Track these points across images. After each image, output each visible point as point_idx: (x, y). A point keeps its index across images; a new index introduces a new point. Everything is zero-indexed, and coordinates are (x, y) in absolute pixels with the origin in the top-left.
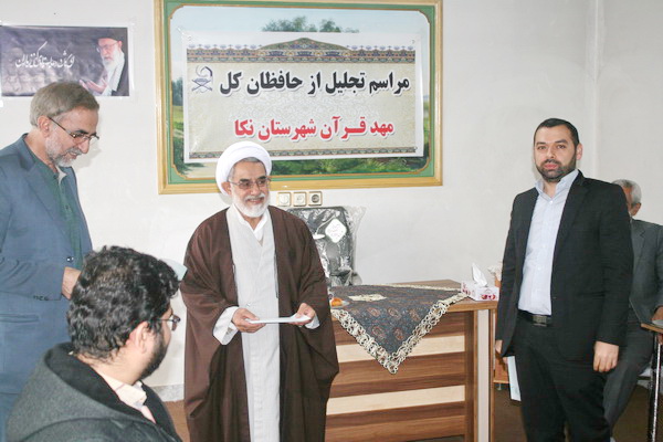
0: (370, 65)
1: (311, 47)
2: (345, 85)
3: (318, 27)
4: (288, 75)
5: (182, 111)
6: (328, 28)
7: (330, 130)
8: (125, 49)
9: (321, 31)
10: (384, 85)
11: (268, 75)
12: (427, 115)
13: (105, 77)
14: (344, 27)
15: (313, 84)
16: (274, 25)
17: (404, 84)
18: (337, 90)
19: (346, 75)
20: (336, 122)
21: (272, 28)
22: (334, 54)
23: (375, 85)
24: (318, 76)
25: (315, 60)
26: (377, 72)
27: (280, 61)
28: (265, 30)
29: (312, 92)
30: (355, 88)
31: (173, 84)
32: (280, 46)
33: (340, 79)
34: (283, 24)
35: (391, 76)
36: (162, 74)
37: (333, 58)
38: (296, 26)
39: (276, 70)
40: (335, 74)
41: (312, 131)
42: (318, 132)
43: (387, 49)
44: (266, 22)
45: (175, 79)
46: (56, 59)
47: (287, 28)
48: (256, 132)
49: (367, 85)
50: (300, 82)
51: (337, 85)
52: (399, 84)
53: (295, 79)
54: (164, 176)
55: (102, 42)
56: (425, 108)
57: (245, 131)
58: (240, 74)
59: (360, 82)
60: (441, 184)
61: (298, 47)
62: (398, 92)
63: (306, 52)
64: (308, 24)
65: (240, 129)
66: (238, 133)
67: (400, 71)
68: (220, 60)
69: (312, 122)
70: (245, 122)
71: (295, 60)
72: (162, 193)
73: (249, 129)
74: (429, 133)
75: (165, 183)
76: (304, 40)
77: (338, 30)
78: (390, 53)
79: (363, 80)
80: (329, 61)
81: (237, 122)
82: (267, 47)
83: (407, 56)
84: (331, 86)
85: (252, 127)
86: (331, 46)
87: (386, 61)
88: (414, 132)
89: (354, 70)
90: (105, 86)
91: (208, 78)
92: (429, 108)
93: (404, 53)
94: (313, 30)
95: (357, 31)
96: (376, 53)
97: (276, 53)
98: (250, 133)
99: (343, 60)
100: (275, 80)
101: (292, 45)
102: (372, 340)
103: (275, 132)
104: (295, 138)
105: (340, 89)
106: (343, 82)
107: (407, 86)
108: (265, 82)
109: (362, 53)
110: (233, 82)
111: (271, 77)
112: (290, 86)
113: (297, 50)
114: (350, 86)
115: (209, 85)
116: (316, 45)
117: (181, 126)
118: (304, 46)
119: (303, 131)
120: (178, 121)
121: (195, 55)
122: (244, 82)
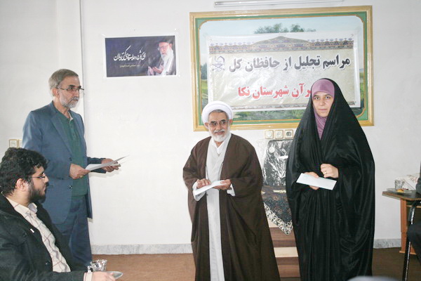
0: (323, 51)
1: (285, 42)
2: (308, 64)
3: (289, 29)
4: (270, 59)
5: (206, 82)
6: (296, 29)
7: (298, 92)
8: (174, 48)
9: (292, 31)
10: (333, 63)
11: (258, 60)
12: (362, 81)
13: (162, 64)
14: (306, 28)
15: (287, 64)
16: (262, 29)
17: (346, 62)
18: (302, 67)
19: (307, 57)
20: (302, 87)
21: (260, 32)
22: (300, 45)
23: (327, 64)
24: (290, 59)
25: (287, 49)
26: (329, 55)
27: (265, 51)
28: (256, 33)
29: (285, 69)
30: (313, 65)
31: (201, 67)
32: (266, 42)
33: (304, 60)
34: (267, 29)
35: (337, 57)
36: (194, 62)
37: (299, 48)
38: (276, 29)
39: (263, 57)
40: (300, 58)
41: (286, 93)
42: (290, 93)
43: (334, 40)
44: (256, 28)
45: (202, 64)
46: (136, 55)
47: (269, 31)
48: (251, 93)
49: (321, 63)
50: (278, 63)
51: (302, 64)
52: (343, 62)
53: (275, 62)
54: (197, 121)
55: (161, 45)
56: (361, 77)
57: (244, 94)
58: (241, 60)
59: (317, 62)
60: (373, 125)
61: (277, 42)
62: (342, 67)
63: (282, 45)
64: (283, 28)
65: (241, 92)
66: (240, 94)
67: (343, 54)
68: (229, 52)
69: (286, 87)
70: (244, 88)
71: (275, 50)
72: (195, 131)
73: (246, 92)
74: (364, 92)
75: (197, 124)
76: (280, 38)
77: (302, 31)
78: (336, 43)
79: (319, 60)
80: (296, 50)
81: (239, 88)
82: (257, 43)
83: (347, 44)
84: (298, 65)
85: (248, 91)
86: (297, 41)
87: (334, 48)
88: (354, 92)
89: (313, 55)
90: (163, 69)
91: (222, 63)
92: (363, 76)
93: (346, 43)
94: (286, 31)
95: (315, 31)
96: (327, 43)
97: (263, 47)
98: (248, 94)
99: (306, 49)
100: (262, 62)
101: (273, 41)
102: (274, 214)
103: (263, 94)
104: (276, 97)
105: (304, 66)
106: (306, 62)
107: (348, 63)
108: (256, 64)
109: (318, 44)
110: (237, 65)
111: (260, 61)
112: (272, 66)
113: (276, 44)
114: (310, 65)
115: (223, 67)
116: (288, 40)
117: (206, 92)
118: (281, 41)
119: (280, 93)
120: (204, 88)
121: (214, 49)
122: (243, 64)
